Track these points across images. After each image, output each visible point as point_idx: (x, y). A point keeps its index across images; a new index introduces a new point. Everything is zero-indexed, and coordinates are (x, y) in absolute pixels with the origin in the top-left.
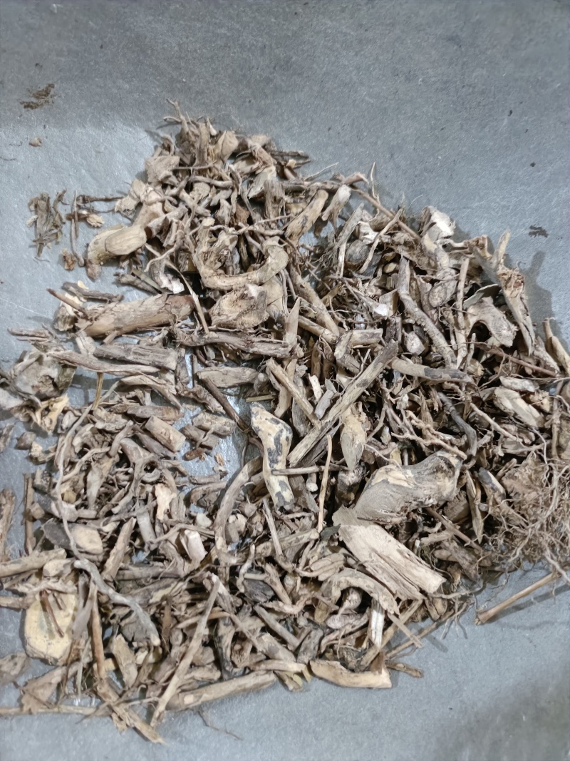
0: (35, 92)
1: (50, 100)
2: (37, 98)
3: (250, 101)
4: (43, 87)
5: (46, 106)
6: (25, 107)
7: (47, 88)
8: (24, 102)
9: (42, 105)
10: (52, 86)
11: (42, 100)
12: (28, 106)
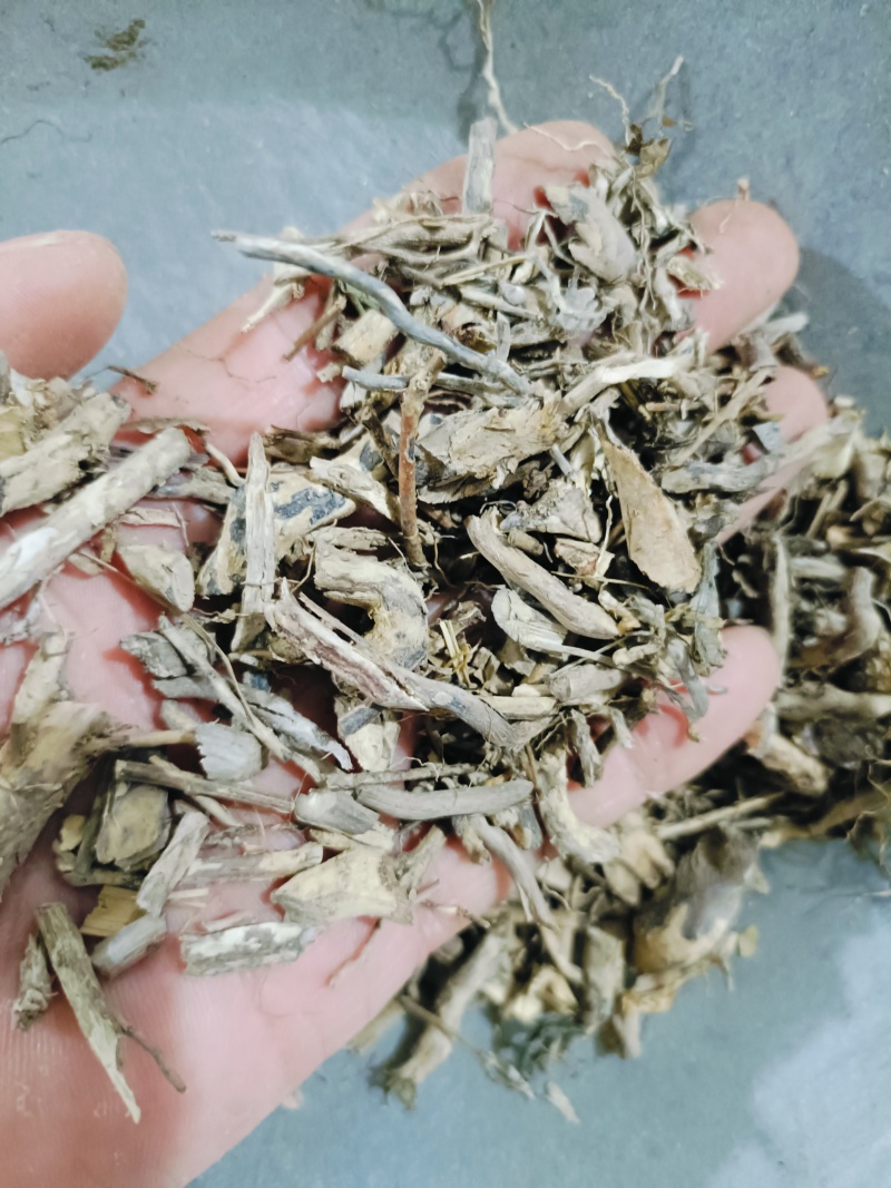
0: (109, 37)
1: (139, 50)
2: (115, 48)
3: (513, 46)
4: (124, 26)
5: (131, 64)
6: (94, 66)
7: (131, 28)
8: (91, 58)
9: (123, 61)
10: (140, 23)
11: (123, 53)
12: (100, 64)
